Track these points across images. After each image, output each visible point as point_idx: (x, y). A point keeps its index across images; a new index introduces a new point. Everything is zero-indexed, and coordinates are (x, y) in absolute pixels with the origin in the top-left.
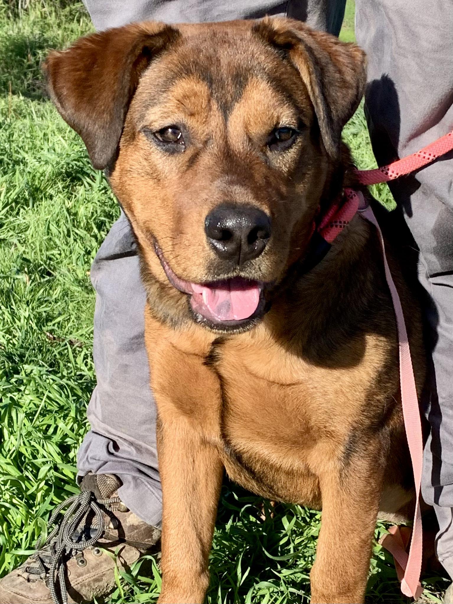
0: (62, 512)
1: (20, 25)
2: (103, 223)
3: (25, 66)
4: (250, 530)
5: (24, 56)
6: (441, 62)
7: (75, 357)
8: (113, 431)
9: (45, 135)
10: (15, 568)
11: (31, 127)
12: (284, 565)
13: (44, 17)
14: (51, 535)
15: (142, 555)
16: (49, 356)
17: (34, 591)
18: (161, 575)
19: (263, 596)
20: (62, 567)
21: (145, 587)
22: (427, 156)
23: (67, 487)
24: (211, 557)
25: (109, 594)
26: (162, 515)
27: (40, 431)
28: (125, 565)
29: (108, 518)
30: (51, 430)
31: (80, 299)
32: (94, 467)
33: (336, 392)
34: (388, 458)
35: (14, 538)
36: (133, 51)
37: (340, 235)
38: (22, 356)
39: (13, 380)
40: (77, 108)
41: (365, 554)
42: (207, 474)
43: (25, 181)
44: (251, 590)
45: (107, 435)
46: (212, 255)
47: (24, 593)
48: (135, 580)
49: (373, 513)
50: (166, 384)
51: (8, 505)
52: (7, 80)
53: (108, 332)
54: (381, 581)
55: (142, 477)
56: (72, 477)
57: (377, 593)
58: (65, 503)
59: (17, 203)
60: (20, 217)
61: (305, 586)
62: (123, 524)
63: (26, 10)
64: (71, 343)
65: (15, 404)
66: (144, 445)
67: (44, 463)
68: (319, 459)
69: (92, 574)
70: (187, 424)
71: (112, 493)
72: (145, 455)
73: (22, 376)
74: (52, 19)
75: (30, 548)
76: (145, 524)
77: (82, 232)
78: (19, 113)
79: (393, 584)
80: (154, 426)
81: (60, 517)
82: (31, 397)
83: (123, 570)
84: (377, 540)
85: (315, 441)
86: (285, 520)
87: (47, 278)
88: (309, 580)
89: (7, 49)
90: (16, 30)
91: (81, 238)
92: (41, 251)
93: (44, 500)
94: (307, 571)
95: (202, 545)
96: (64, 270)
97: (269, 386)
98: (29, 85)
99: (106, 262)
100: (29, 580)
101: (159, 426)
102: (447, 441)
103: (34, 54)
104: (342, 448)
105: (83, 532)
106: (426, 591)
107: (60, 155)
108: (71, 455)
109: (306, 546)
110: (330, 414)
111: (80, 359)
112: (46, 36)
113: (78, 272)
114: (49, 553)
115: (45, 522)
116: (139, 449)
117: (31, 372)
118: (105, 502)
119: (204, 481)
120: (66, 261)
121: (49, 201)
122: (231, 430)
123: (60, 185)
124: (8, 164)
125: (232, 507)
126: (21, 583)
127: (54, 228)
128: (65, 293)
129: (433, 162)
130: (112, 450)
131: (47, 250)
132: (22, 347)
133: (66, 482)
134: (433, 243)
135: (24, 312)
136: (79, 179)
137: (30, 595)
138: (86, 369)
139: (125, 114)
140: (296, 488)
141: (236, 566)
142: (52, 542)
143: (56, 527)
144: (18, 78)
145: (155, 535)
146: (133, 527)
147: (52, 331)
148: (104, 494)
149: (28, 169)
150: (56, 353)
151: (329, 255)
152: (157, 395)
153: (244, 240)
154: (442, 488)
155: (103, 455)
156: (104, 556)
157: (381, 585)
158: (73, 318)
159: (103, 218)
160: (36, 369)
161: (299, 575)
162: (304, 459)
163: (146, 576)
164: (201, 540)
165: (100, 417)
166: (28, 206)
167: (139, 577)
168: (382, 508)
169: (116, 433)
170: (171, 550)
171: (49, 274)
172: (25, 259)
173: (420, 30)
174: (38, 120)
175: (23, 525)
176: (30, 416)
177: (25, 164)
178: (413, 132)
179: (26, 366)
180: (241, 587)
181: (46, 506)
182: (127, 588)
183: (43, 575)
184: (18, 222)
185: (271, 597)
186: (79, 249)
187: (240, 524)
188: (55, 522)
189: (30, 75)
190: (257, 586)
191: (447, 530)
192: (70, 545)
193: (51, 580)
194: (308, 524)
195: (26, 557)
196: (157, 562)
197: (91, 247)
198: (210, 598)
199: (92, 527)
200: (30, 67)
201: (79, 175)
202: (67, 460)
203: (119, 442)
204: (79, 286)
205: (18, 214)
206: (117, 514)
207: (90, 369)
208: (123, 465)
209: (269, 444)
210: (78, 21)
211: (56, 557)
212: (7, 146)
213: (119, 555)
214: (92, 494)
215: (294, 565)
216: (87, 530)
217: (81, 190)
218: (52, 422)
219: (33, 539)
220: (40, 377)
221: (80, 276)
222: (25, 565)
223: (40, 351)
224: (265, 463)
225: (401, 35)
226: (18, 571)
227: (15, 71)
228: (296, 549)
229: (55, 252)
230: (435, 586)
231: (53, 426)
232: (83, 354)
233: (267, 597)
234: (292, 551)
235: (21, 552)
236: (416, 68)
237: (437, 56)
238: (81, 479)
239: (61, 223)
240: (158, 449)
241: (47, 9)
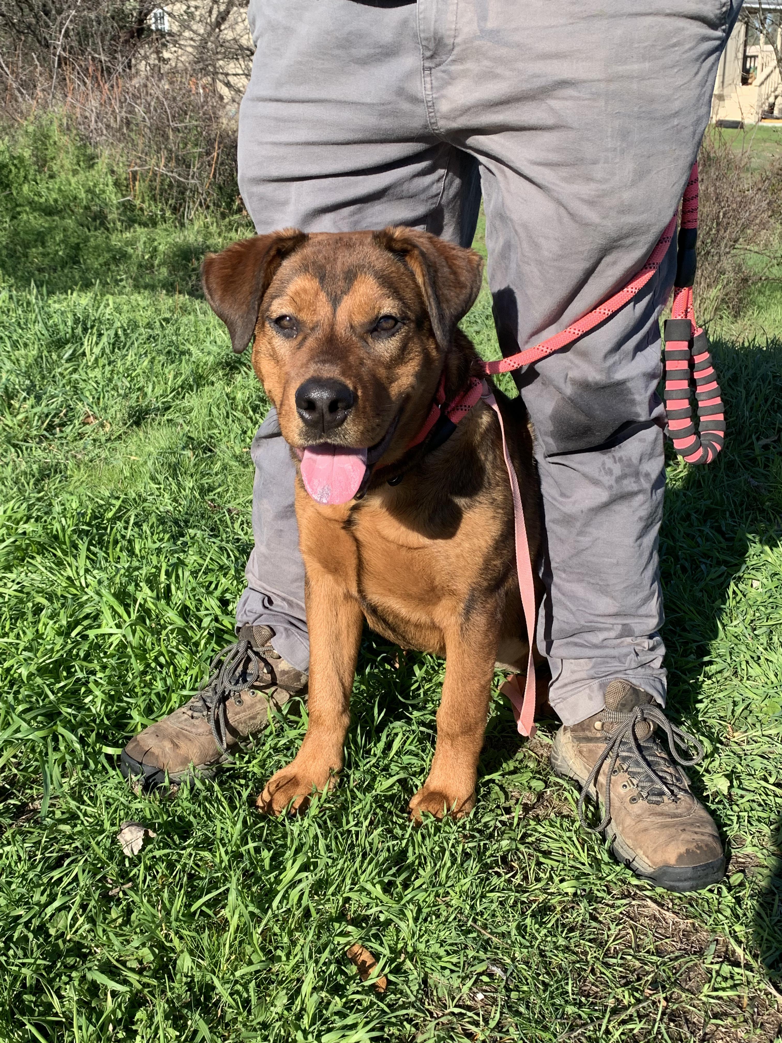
0: (222, 658)
1: (186, 233)
2: (258, 406)
3: (190, 269)
4: (385, 677)
5: (189, 260)
6: (560, 269)
7: (232, 523)
8: (268, 588)
9: (207, 329)
10: (180, 706)
11: (196, 322)
12: (415, 707)
13: (206, 227)
14: (212, 678)
15: (291, 696)
16: (210, 522)
17: (198, 727)
18: (308, 714)
19: (396, 734)
20: (222, 706)
21: (294, 725)
22: (545, 349)
23: (226, 636)
24: (351, 699)
25: (262, 730)
26: (309, 662)
27: (203, 587)
28: (276, 705)
29: (262, 664)
30: (213, 586)
31: (237, 473)
32: (251, 619)
33: (457, 556)
34: (503, 615)
35: (179, 680)
36: (268, 252)
37: (465, 418)
38: (186, 522)
39: (179, 542)
40: (222, 300)
41: (485, 697)
42: (349, 626)
43: (190, 369)
44: (386, 729)
45: (263, 591)
46: (301, 424)
47: (189, 729)
48: (285, 718)
49: (491, 662)
50: (313, 546)
51: (175, 651)
52: (174, 281)
53: (265, 501)
54: (500, 723)
55: (293, 629)
56: (230, 627)
57: (496, 733)
58: (225, 650)
59: (183, 388)
60: (186, 401)
61: (432, 726)
62: (275, 670)
63: (191, 220)
64: (229, 511)
65: (181, 563)
66: (295, 600)
67: (206, 615)
68: (443, 614)
69: (247, 713)
70: (332, 582)
71: (266, 642)
72: (296, 609)
73: (187, 539)
74: (213, 229)
75: (193, 689)
76: (294, 670)
77: (239, 414)
78: (185, 310)
79: (510, 726)
80: (303, 584)
81: (220, 662)
82: (194, 558)
83: (274, 709)
84: (497, 686)
85: (439, 598)
86: (416, 668)
87: (209, 454)
88: (435, 721)
89: (175, 255)
90: (182, 238)
91: (239, 419)
92: (203, 430)
93: (206, 648)
94: (434, 713)
95: (344, 688)
96: (223, 447)
97: (398, 549)
98: (193, 286)
99: (264, 440)
100: (192, 717)
101: (307, 583)
102: (560, 601)
103: (198, 259)
104: (462, 605)
105: (240, 676)
106: (539, 733)
107: (220, 347)
108: (230, 608)
109: (434, 692)
110: (452, 575)
111: (237, 525)
112: (208, 243)
113: (236, 449)
114: (210, 694)
115: (207, 667)
116: (290, 604)
117: (195, 535)
118: (260, 650)
119: (346, 632)
120: (225, 440)
121: (210, 386)
122: (366, 587)
123: (221, 373)
124: (175, 354)
125: (370, 656)
126: (186, 720)
127: (214, 410)
128: (225, 467)
129: (550, 355)
130: (267, 604)
131: (209, 429)
132: (187, 514)
133: (226, 632)
134: (549, 426)
135: (189, 483)
136: (237, 368)
137: (193, 730)
138: (242, 534)
139: (259, 305)
140: (424, 639)
141: (373, 708)
142: (213, 684)
143: (216, 672)
144: (183, 280)
145: (303, 680)
146: (284, 673)
147: (213, 500)
148: (259, 642)
149: (193, 359)
150: (216, 519)
151: (454, 436)
152: (305, 556)
153: (325, 410)
154: (552, 642)
155: (259, 608)
156: (258, 698)
157: (499, 727)
158: (231, 489)
159: (257, 403)
160: (199, 533)
161: (428, 716)
162: (429, 614)
163: (295, 715)
164: (343, 684)
165: (257, 575)
166: (192, 391)
167: (289, 716)
168: (499, 658)
169: (271, 590)
170: (316, 692)
171: (211, 451)
172: (189, 437)
173: (542, 241)
174: (201, 316)
175: (187, 668)
176: (194, 574)
177: (190, 354)
178: (534, 330)
179: (190, 531)
180: (378, 727)
181: (209, 653)
182: (278, 725)
183: (205, 713)
184: (183, 405)
185: (404, 735)
186: (236, 428)
187: (376, 671)
188: (216, 667)
189: (194, 278)
190: (391, 726)
191: (557, 679)
192: (229, 687)
193: (212, 717)
194: (437, 672)
195: (190, 697)
196: (305, 702)
197: (248, 428)
198: (351, 735)
199: (248, 671)
200: (194, 270)
201: (237, 365)
202: (226, 613)
203: (273, 598)
204: (237, 461)
205: (183, 397)
206: (270, 660)
207: (246, 534)
208: (276, 618)
209: (399, 600)
210: (237, 231)
211: (216, 698)
212: (174, 338)
213: (272, 697)
214: (249, 643)
215: (424, 708)
216: (244, 674)
217: (239, 378)
218: (213, 579)
219: (196, 681)
220: (203, 541)
221: (238, 453)
222: (189, 704)
223: (203, 517)
224: (396, 616)
225: (525, 245)
226: (183, 709)
227: (181, 273)
228: (425, 693)
229: (216, 431)
230: (547, 728)
231: (215, 583)
232: (240, 520)
233: (400, 735)
234: (422, 696)
235: (185, 692)
236: (538, 274)
237: (556, 263)
238: (239, 629)
239: (221, 406)
240: (306, 604)
241: (209, 220)
